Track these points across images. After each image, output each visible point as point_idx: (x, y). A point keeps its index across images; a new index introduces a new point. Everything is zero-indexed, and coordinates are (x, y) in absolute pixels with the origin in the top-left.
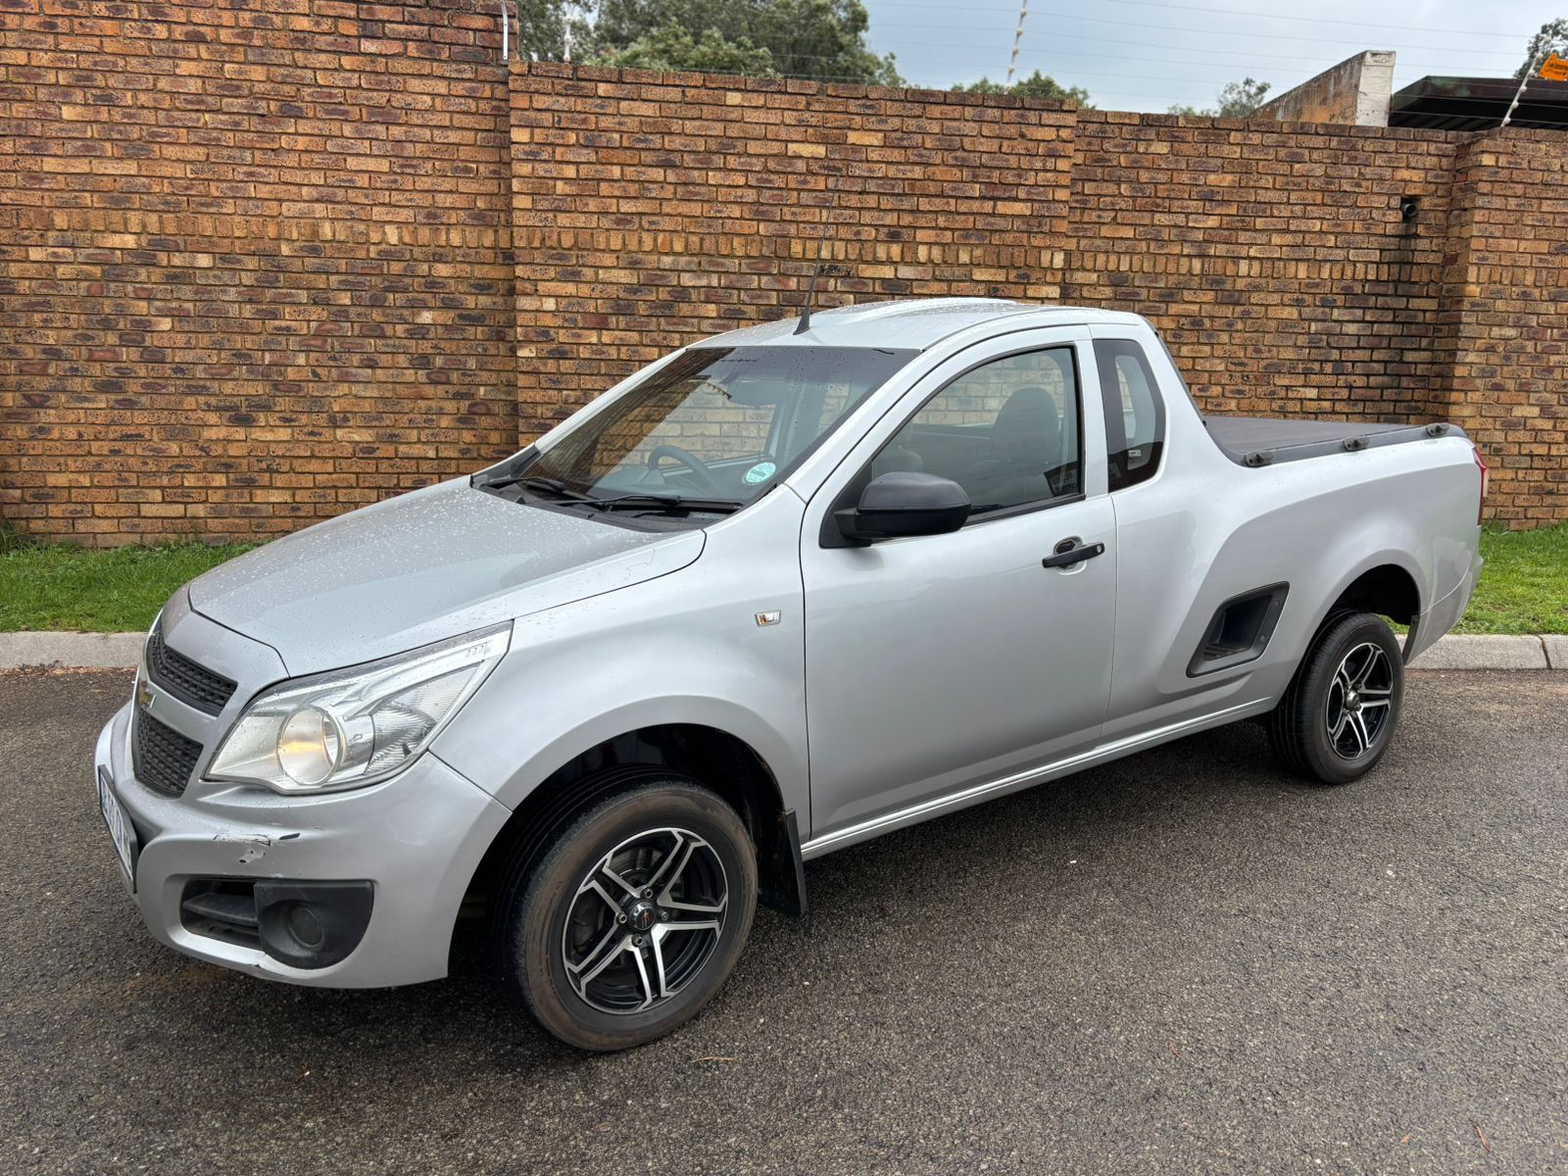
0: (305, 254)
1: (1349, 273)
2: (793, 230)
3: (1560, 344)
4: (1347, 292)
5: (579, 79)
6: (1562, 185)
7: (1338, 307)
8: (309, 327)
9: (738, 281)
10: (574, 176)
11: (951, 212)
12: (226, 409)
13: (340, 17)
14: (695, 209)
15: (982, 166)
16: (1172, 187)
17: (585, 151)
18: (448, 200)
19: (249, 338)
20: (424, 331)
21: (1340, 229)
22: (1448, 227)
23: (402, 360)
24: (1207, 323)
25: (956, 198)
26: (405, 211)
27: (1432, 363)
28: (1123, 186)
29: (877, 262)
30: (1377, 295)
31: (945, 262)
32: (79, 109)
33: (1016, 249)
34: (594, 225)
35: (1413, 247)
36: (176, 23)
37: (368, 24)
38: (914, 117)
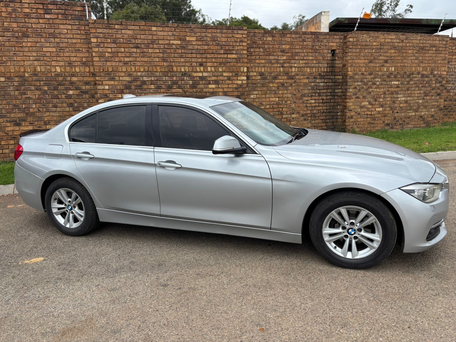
0: (33, 76)
1: (320, 70)
2: (173, 64)
3: (372, 86)
4: (320, 75)
5: (110, 24)
6: (370, 45)
7: (318, 79)
8: (35, 97)
9: (159, 78)
10: (111, 51)
11: (216, 58)
12: (13, 121)
13: (38, 8)
14: (146, 59)
15: (223, 45)
16: (274, 49)
17: (113, 44)
18: (74, 59)
19: (18, 101)
20: (71, 96)
21: (317, 59)
22: (343, 57)
23: (65, 105)
24: (285, 84)
25: (217, 54)
26: (62, 63)
27: (342, 92)
28: (261, 49)
29: (197, 72)
30: (327, 75)
31: (216, 71)
33: (234, 67)
34: (118, 65)
35: (335, 63)
37: (47, 10)
38: (204, 32)
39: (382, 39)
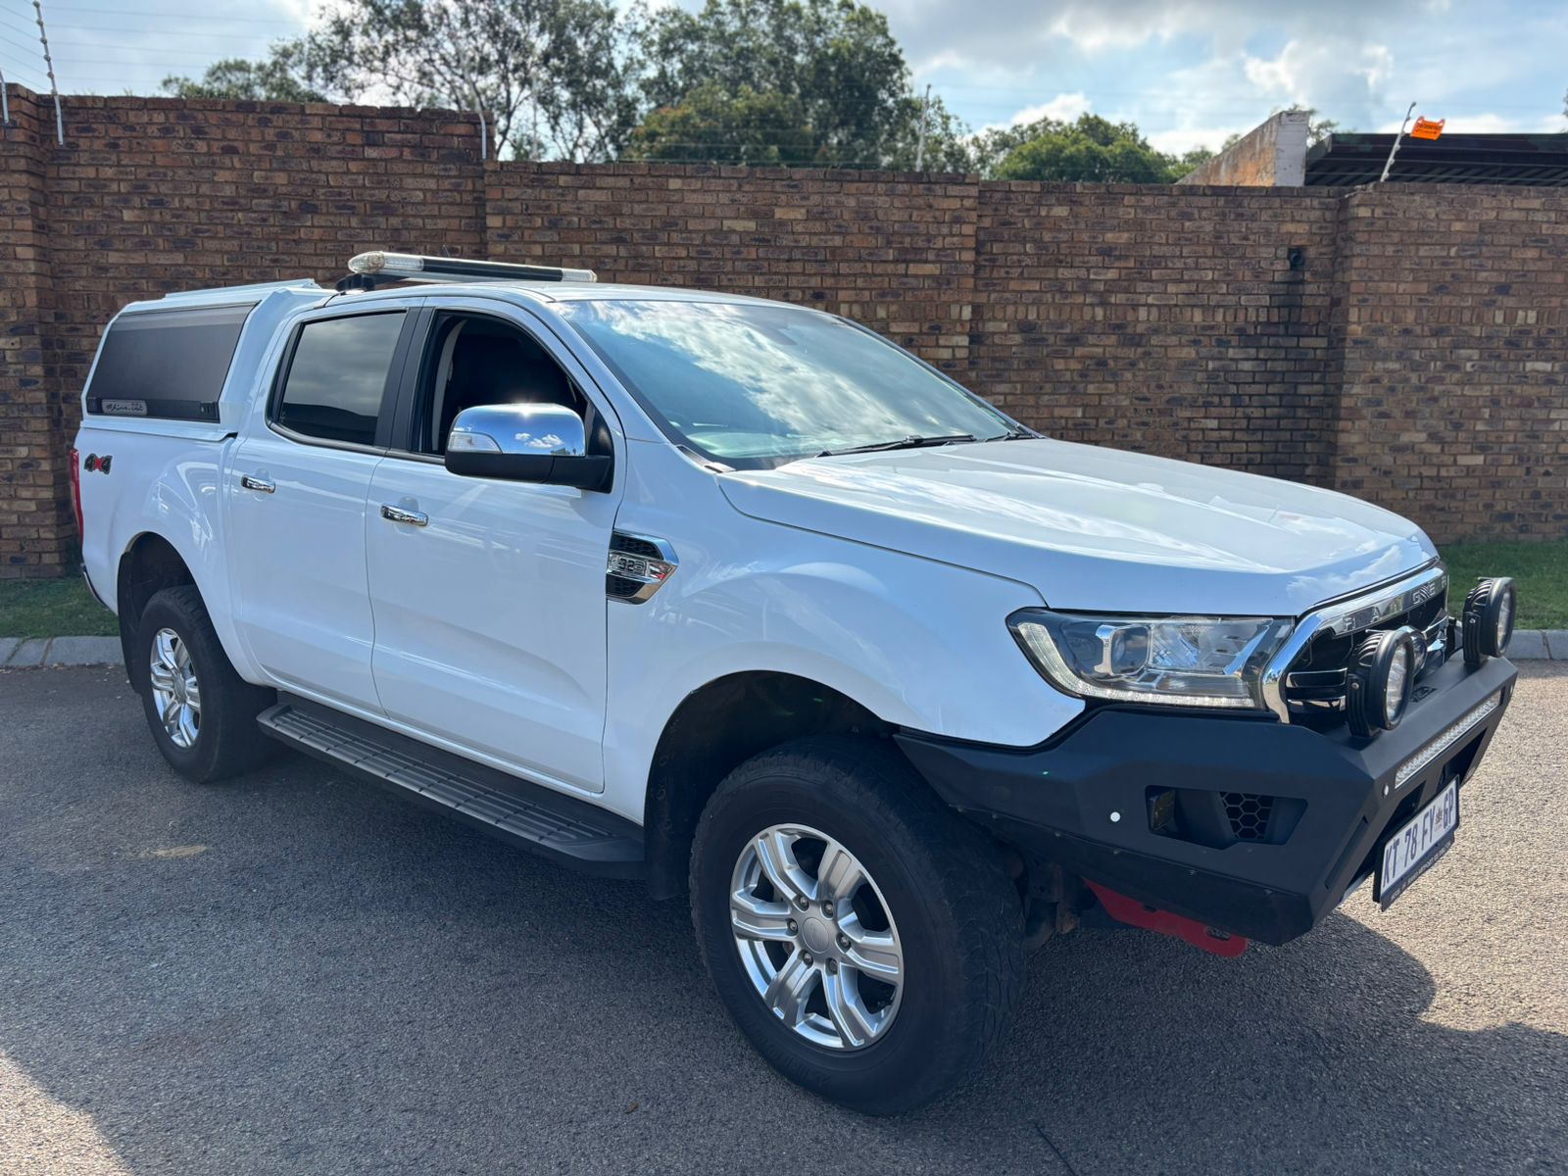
1: (1241, 316)
3: (1443, 375)
5: (544, 174)
6: (1438, 232)
7: (1233, 347)
10: (541, 254)
11: (868, 274)
13: (347, 130)
15: (895, 233)
16: (1074, 245)
17: (549, 233)
21: (1231, 278)
22: (1334, 272)
24: (1111, 363)
25: (873, 262)
27: (1324, 395)
28: (1028, 246)
30: (1269, 335)
31: (865, 317)
32: (136, 212)
33: (928, 304)
35: (1301, 292)
36: (214, 139)
37: (371, 135)
38: (833, 193)
39: (1489, 212)
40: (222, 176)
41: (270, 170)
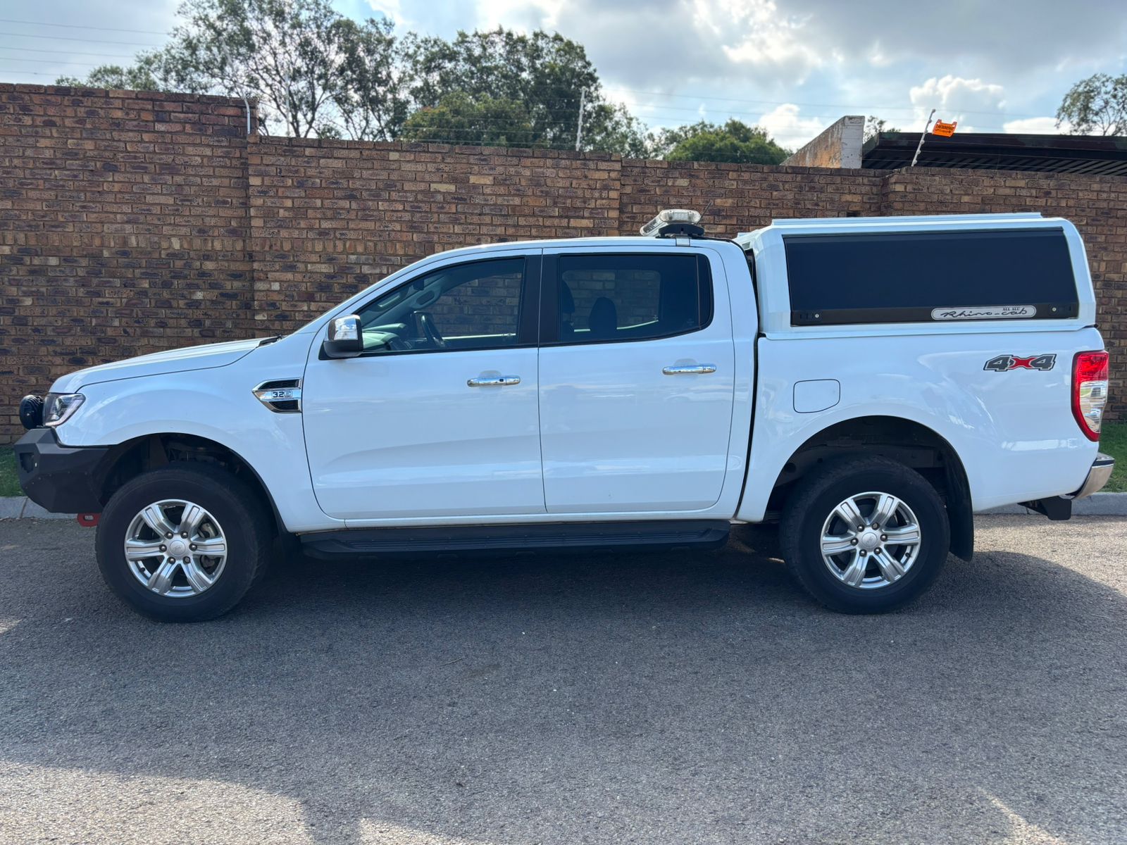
0: (119, 256)
2: (436, 238)
5: (293, 146)
8: (121, 302)
10: (291, 206)
11: (540, 226)
12: (67, 354)
13: (142, 110)
14: (370, 225)
15: (559, 196)
17: (297, 190)
18: (213, 222)
19: (82, 310)
20: (198, 304)
23: (183, 323)
25: (544, 217)
26: (184, 229)
28: (659, 207)
34: (304, 236)
36: (37, 115)
37: (160, 113)
38: (513, 166)
39: (988, 189)
40: (43, 143)
41: (81, 139)
